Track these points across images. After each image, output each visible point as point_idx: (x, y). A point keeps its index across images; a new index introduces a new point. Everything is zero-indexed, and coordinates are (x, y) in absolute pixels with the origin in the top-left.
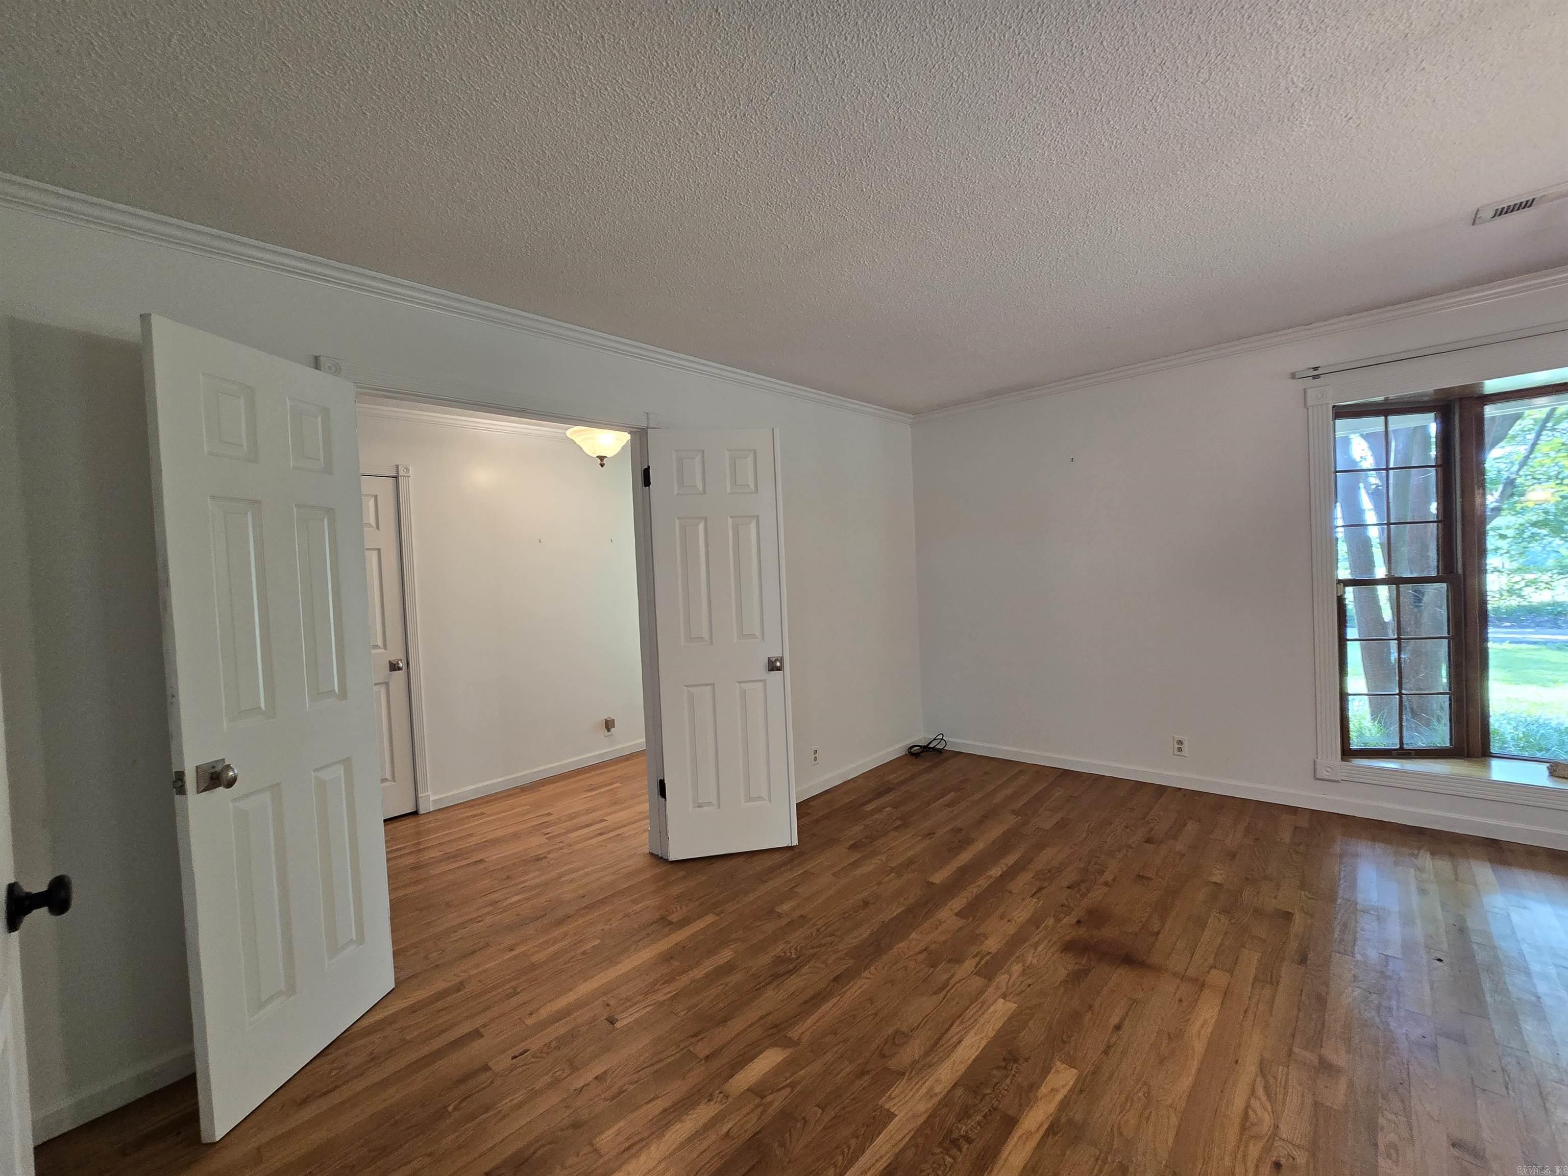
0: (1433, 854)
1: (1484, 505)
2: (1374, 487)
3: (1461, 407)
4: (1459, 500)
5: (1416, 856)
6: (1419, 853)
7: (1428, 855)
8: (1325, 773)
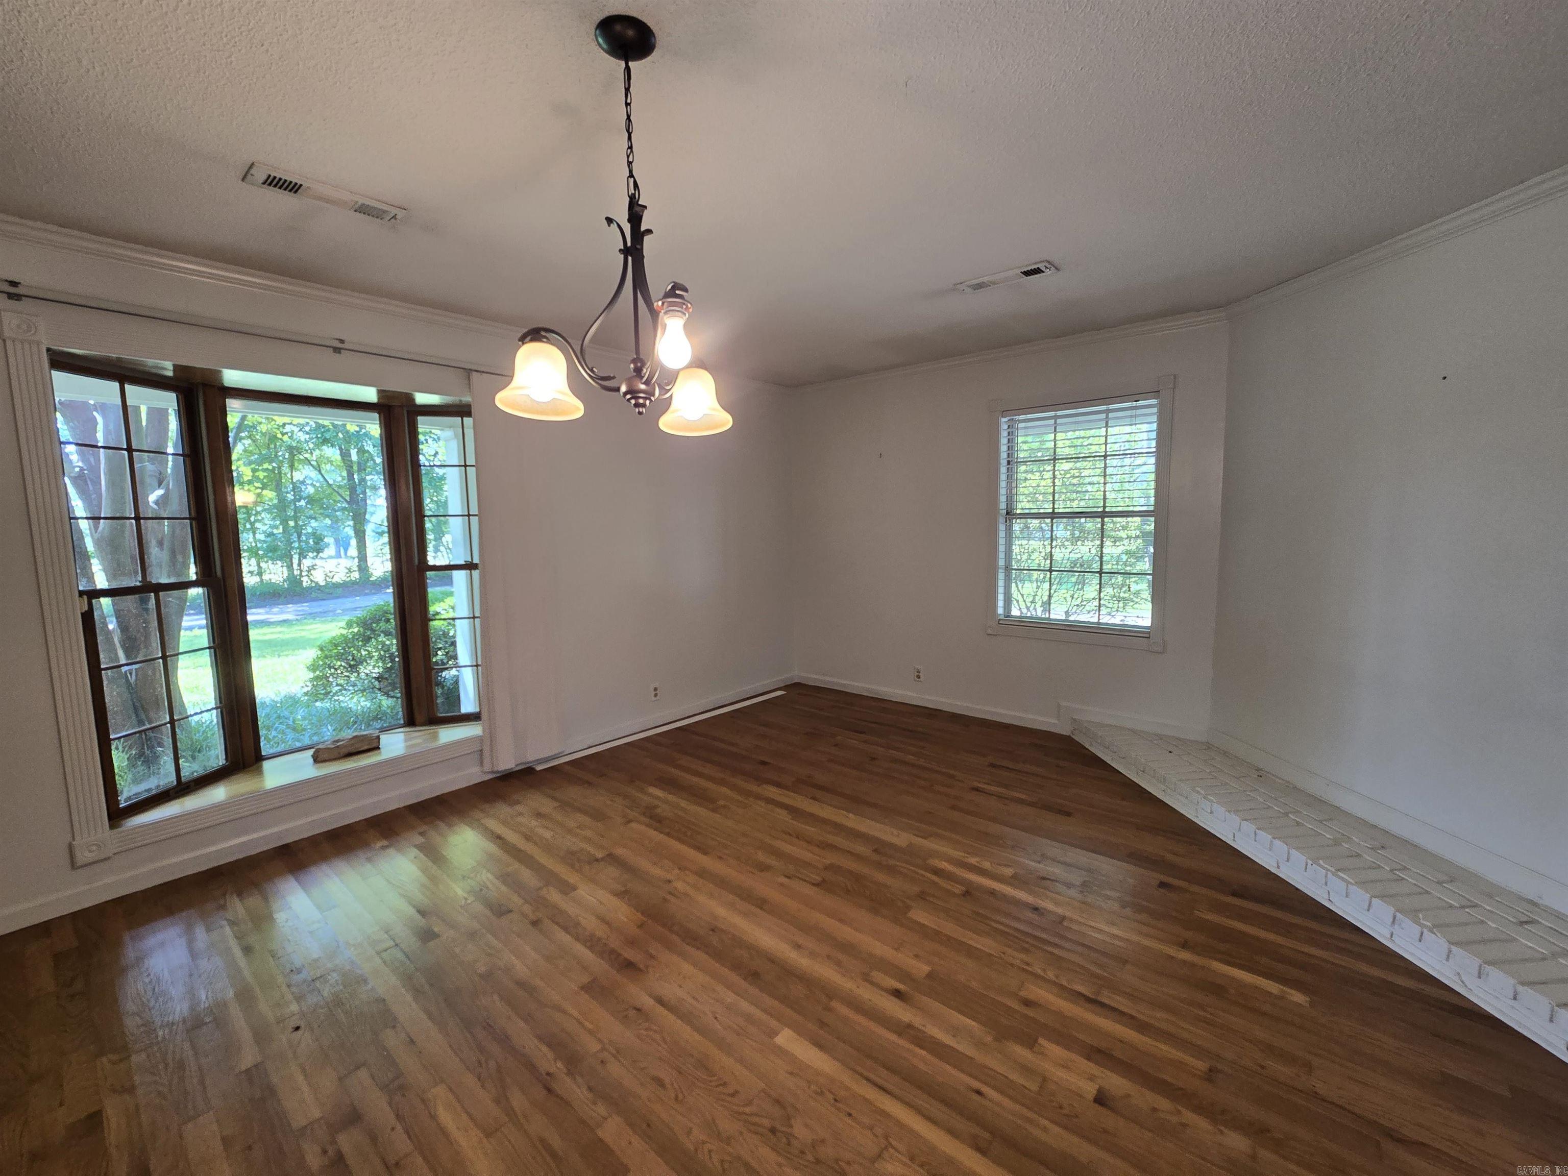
0: (240, 895)
1: (234, 502)
2: (77, 469)
3: (204, 393)
4: (211, 497)
5: (223, 907)
6: (226, 901)
7: (236, 900)
8: (90, 855)
